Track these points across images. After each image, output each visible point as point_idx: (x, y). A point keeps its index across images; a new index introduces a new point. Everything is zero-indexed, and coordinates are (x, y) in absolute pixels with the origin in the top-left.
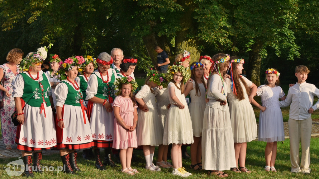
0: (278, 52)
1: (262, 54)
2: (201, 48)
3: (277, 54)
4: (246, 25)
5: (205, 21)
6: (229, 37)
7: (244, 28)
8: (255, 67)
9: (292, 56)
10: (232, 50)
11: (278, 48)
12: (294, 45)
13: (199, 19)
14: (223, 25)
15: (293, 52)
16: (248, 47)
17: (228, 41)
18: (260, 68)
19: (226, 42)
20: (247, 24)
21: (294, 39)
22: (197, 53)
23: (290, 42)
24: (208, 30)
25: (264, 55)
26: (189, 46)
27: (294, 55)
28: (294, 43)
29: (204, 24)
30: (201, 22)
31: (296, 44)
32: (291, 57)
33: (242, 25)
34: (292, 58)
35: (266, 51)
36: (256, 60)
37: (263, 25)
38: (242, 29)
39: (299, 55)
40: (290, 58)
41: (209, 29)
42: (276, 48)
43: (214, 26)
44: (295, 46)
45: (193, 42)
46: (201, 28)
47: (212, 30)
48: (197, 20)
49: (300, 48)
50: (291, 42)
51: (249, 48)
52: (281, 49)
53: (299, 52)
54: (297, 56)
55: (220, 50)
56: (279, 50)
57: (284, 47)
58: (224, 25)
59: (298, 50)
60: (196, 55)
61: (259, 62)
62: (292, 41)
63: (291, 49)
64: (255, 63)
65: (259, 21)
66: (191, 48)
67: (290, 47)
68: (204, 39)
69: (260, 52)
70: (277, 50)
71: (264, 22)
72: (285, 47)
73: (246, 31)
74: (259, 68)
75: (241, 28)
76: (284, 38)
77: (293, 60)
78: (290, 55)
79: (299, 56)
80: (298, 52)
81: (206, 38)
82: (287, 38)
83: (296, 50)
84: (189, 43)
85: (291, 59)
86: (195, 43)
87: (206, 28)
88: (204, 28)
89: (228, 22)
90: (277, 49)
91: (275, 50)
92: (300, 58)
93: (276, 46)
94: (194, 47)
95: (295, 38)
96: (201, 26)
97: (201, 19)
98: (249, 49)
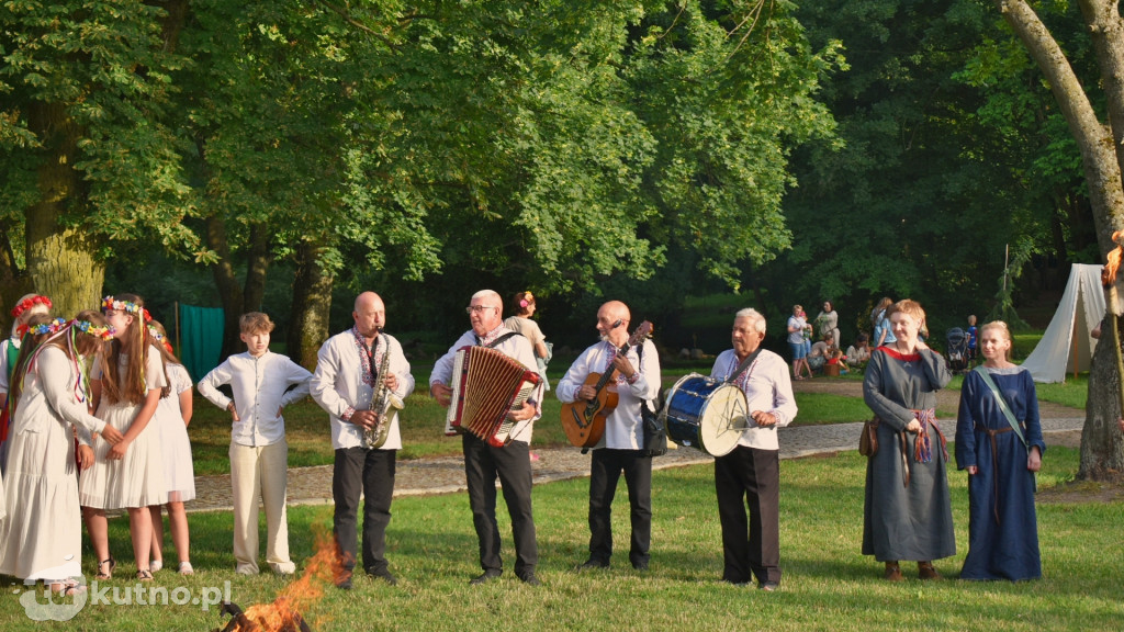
0: (375, 257)
1: (328, 264)
2: (104, 254)
3: (374, 262)
4: (241, 185)
5: (107, 177)
6: (187, 221)
7: (233, 192)
8: (314, 302)
9: (418, 269)
10: (197, 260)
11: (375, 245)
12: (421, 235)
13: (89, 171)
14: (163, 187)
15: (420, 255)
16: (284, 243)
17: (185, 231)
18: (329, 304)
19: (178, 236)
20: (243, 180)
21: (422, 218)
22: (93, 270)
23: (410, 226)
24: (116, 203)
25: (334, 266)
26: (67, 249)
27: (424, 264)
28: (424, 229)
29: (105, 187)
30: (95, 178)
31: (428, 231)
32: (414, 270)
33: (227, 185)
34: (419, 275)
35: (339, 253)
36: (318, 281)
37: (291, 184)
38: (227, 195)
39: (438, 265)
40: (412, 273)
41: (120, 199)
42: (370, 244)
43: (136, 191)
44: (426, 237)
45: (82, 238)
46: (96, 198)
47: (130, 202)
48: (84, 173)
49: (441, 245)
50: (414, 225)
51: (286, 246)
52: (385, 247)
53: (439, 257)
54: (431, 269)
55: (183, 256)
56: (379, 248)
57: (392, 241)
58: (169, 187)
59: (434, 249)
60: (89, 277)
61: (328, 287)
62: (417, 223)
63: (415, 248)
64: (315, 291)
65: (280, 173)
66: (74, 254)
67: (412, 242)
68: (105, 233)
69: (319, 259)
70: (373, 250)
71: (295, 174)
72: (396, 240)
73: (240, 204)
74: (326, 305)
75: (224, 195)
76: (392, 214)
77: (422, 279)
78: (411, 264)
79: (438, 269)
80: (435, 255)
81: (109, 228)
82: (401, 214)
83: (428, 250)
84: (68, 240)
85: (414, 276)
86: (86, 242)
87: (110, 198)
88: (104, 198)
89: (181, 176)
90: (373, 247)
91: (369, 250)
92: (441, 273)
93: (370, 237)
94: (85, 253)
95: (426, 214)
96: (96, 192)
97: (95, 170)
98: (287, 250)
